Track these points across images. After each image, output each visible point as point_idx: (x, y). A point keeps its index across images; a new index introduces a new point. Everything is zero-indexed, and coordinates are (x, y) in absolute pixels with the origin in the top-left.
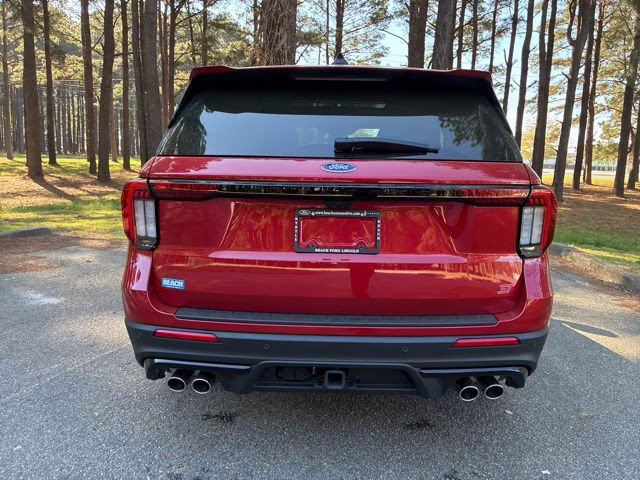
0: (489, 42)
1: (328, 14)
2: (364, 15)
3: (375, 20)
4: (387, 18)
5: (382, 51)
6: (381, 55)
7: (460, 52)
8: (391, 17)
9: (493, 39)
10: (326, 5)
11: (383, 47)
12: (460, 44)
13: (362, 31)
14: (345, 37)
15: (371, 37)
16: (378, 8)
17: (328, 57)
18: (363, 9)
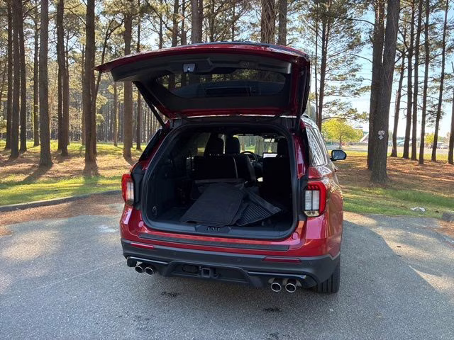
0: (441, 56)
1: (317, 45)
2: (343, 44)
3: (351, 47)
4: (360, 44)
5: (356, 67)
6: (355, 70)
7: (416, 65)
8: (364, 44)
9: (443, 54)
10: (315, 39)
11: (357, 65)
12: (417, 59)
13: (341, 55)
14: (328, 60)
15: (349, 58)
16: (353, 38)
17: (316, 74)
18: (343, 39)
